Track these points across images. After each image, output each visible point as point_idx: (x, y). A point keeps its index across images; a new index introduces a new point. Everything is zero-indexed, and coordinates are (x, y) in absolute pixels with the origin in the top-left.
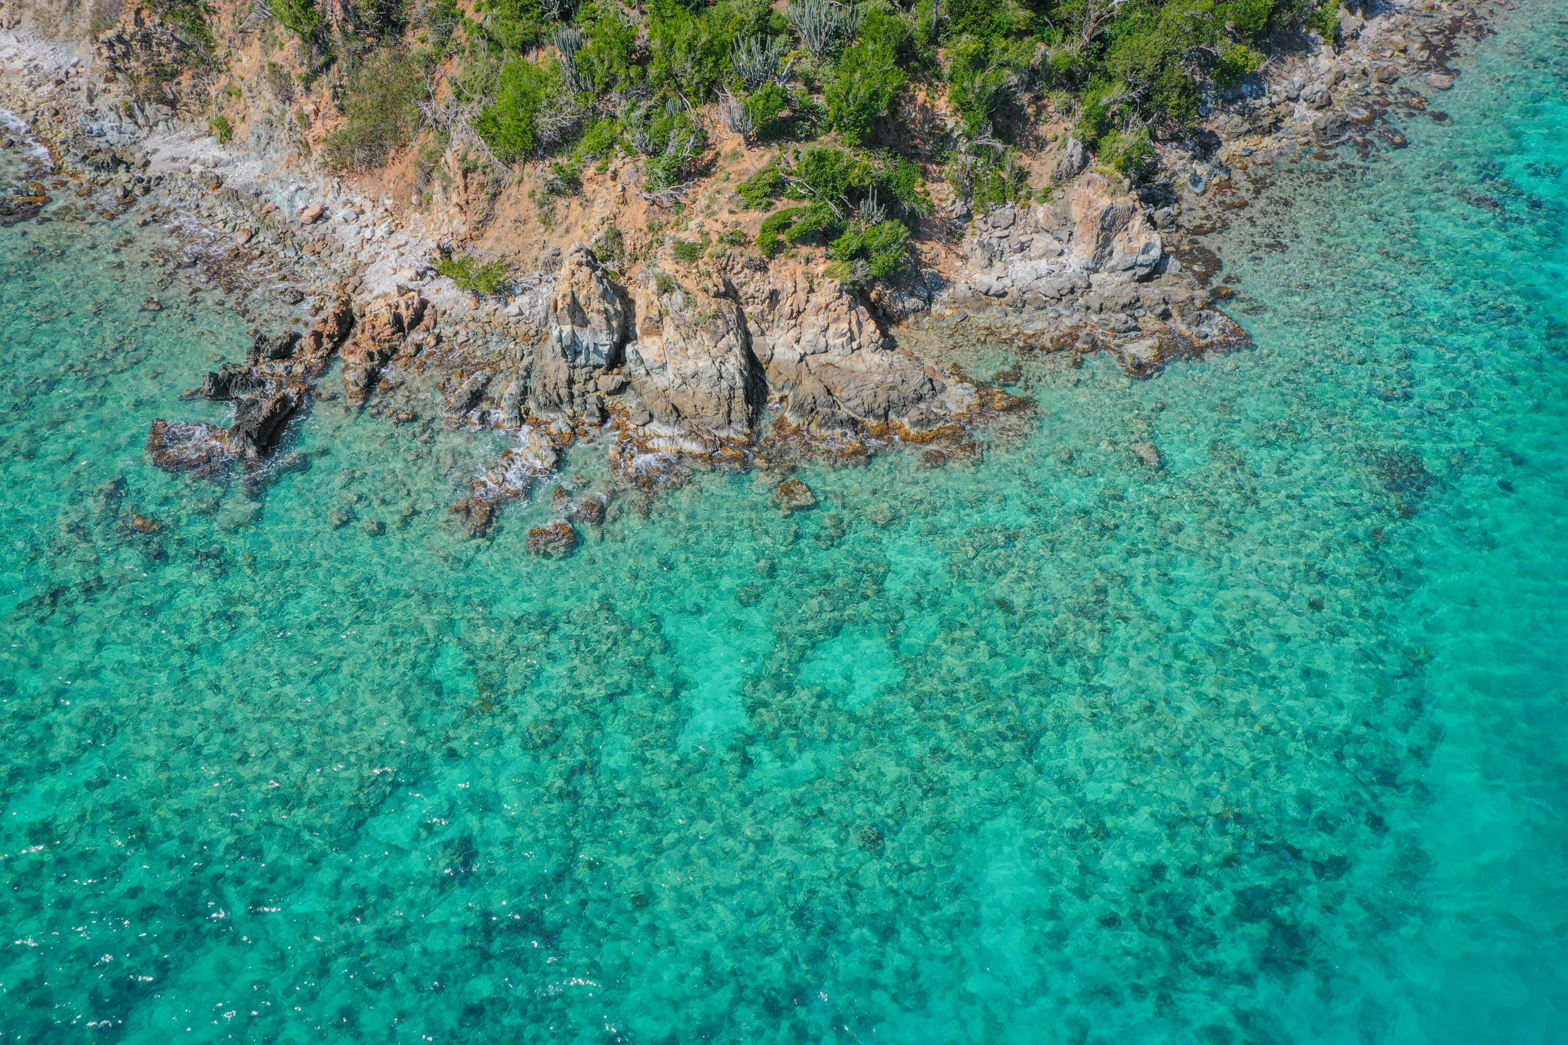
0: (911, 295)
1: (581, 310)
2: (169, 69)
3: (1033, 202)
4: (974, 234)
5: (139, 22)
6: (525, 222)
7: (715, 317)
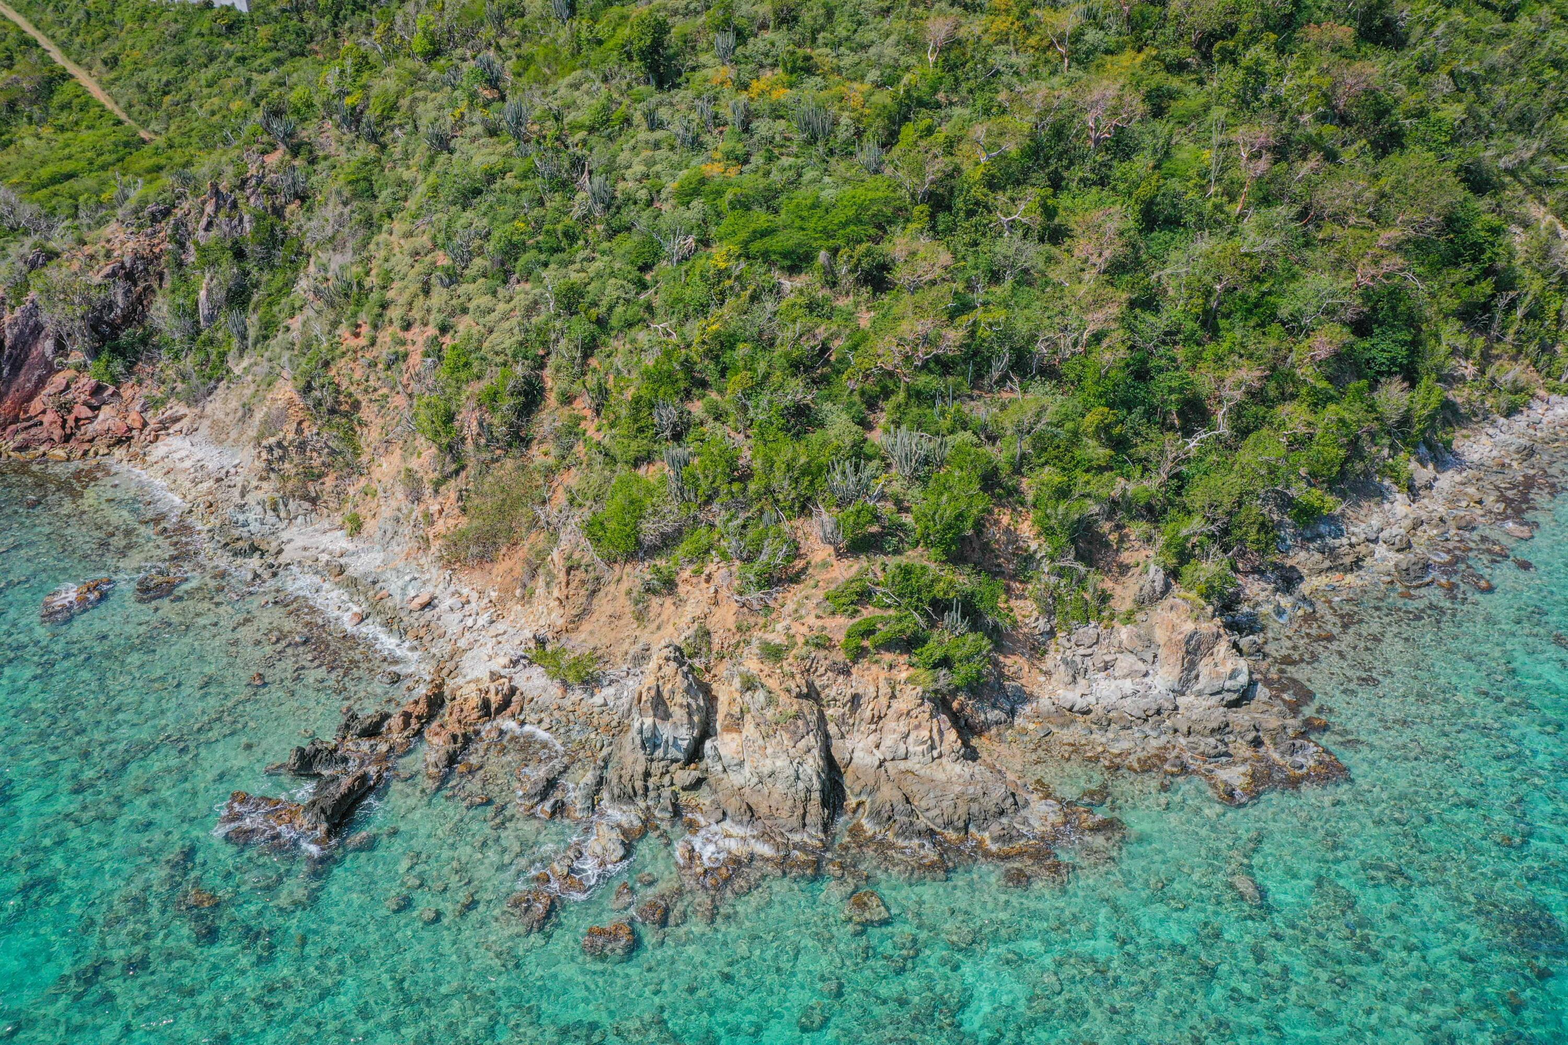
0: (994, 706)
1: (664, 703)
2: (316, 471)
3: (1116, 623)
4: (1057, 651)
5: (299, 431)
6: (619, 618)
7: (796, 717)
